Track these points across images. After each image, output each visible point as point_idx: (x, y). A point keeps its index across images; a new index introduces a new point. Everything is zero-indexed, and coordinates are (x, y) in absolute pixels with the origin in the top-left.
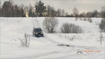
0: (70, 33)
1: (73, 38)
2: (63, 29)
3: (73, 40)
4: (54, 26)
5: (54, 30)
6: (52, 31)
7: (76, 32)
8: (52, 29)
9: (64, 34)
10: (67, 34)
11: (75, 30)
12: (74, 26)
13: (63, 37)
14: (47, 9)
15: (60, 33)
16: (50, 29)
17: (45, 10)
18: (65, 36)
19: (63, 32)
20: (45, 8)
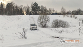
0: (59, 27)
1: (62, 32)
2: (54, 24)
3: (62, 33)
4: (46, 22)
5: (46, 25)
6: (45, 26)
7: (64, 27)
8: (45, 24)
9: (55, 28)
10: (57, 28)
11: (63, 25)
12: (62, 22)
13: (53, 30)
14: (40, 8)
15: (51, 27)
16: (44, 24)
17: (39, 9)
18: (56, 30)
19: (54, 26)
20: (39, 7)
